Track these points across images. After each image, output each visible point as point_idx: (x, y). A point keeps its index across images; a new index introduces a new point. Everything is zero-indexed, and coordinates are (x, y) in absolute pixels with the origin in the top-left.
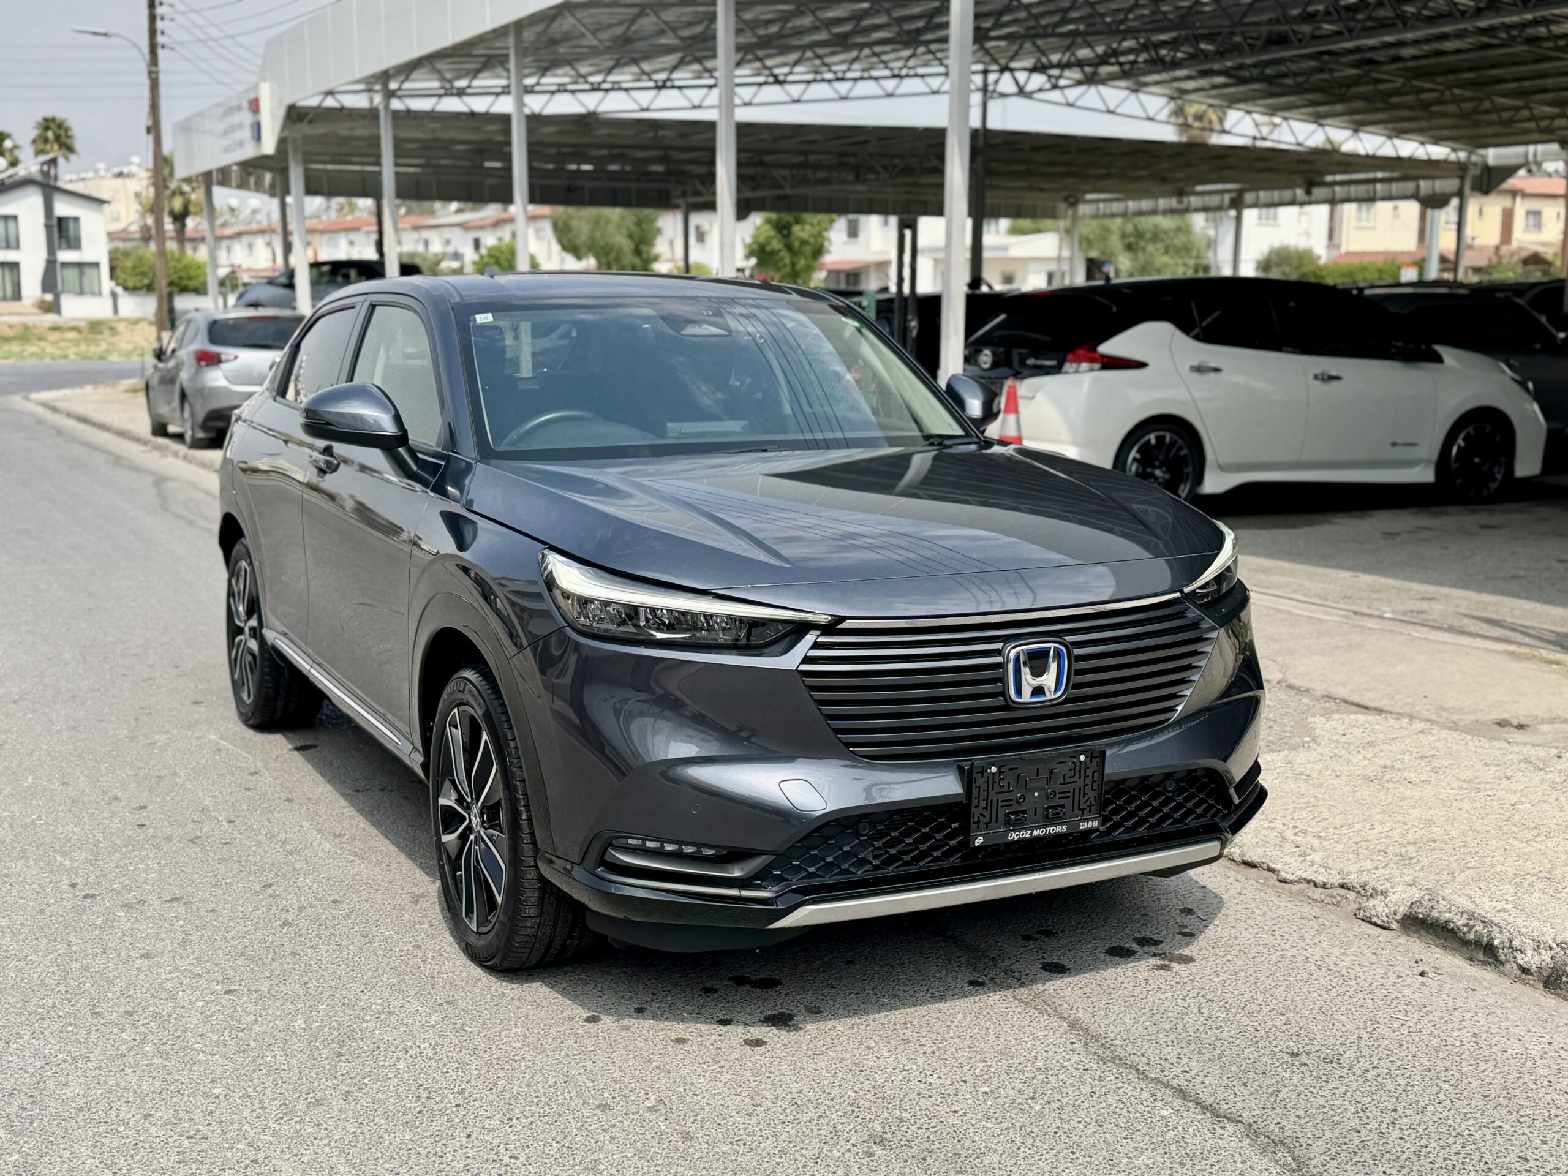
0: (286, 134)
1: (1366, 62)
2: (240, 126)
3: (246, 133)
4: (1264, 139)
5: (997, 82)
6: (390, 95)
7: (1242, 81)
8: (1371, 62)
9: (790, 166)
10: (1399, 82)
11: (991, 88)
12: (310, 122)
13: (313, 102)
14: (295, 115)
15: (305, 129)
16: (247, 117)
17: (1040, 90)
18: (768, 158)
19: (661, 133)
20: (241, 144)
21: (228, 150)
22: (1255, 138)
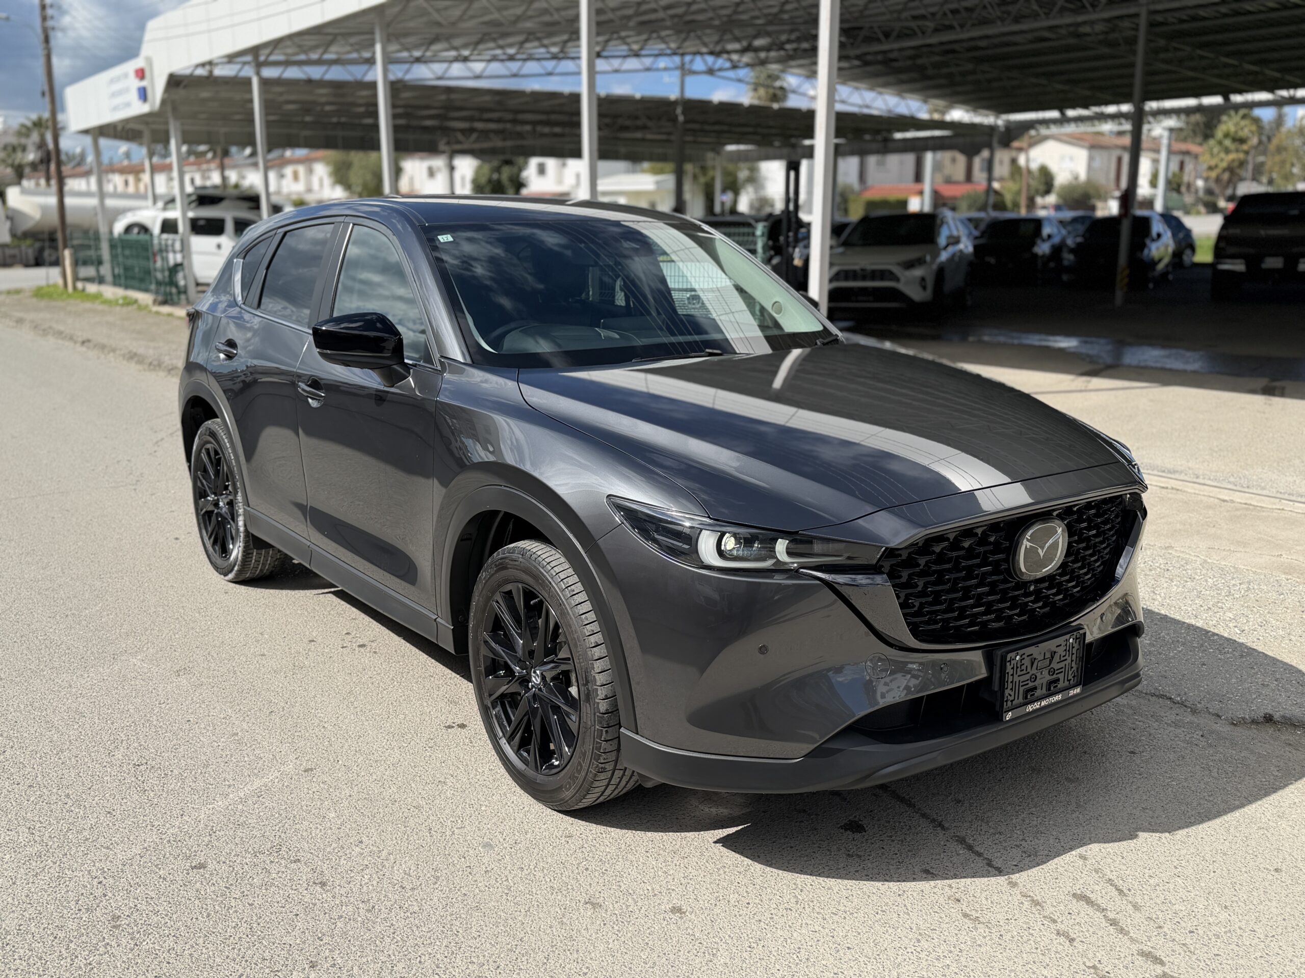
0: (166, 96)
1: (949, 51)
2: (126, 90)
3: (134, 96)
4: (868, 107)
5: (692, 61)
6: (259, 65)
7: (866, 63)
8: (953, 51)
9: (534, 123)
10: (970, 66)
11: (687, 66)
12: (185, 87)
13: (188, 72)
14: (174, 82)
15: (181, 93)
16: (135, 84)
17: (720, 70)
18: (521, 117)
19: (453, 96)
20: (128, 105)
21: (116, 108)
22: (860, 106)
